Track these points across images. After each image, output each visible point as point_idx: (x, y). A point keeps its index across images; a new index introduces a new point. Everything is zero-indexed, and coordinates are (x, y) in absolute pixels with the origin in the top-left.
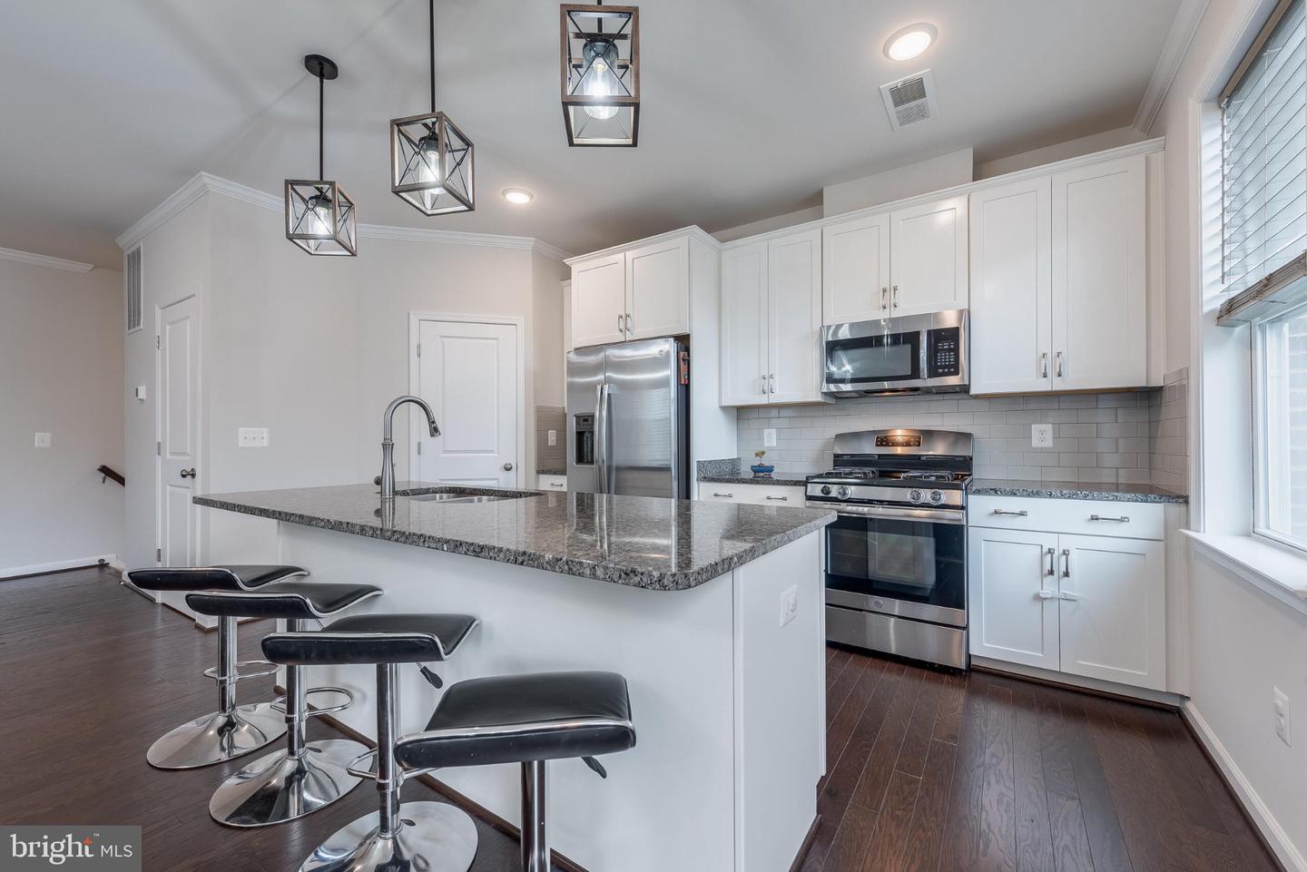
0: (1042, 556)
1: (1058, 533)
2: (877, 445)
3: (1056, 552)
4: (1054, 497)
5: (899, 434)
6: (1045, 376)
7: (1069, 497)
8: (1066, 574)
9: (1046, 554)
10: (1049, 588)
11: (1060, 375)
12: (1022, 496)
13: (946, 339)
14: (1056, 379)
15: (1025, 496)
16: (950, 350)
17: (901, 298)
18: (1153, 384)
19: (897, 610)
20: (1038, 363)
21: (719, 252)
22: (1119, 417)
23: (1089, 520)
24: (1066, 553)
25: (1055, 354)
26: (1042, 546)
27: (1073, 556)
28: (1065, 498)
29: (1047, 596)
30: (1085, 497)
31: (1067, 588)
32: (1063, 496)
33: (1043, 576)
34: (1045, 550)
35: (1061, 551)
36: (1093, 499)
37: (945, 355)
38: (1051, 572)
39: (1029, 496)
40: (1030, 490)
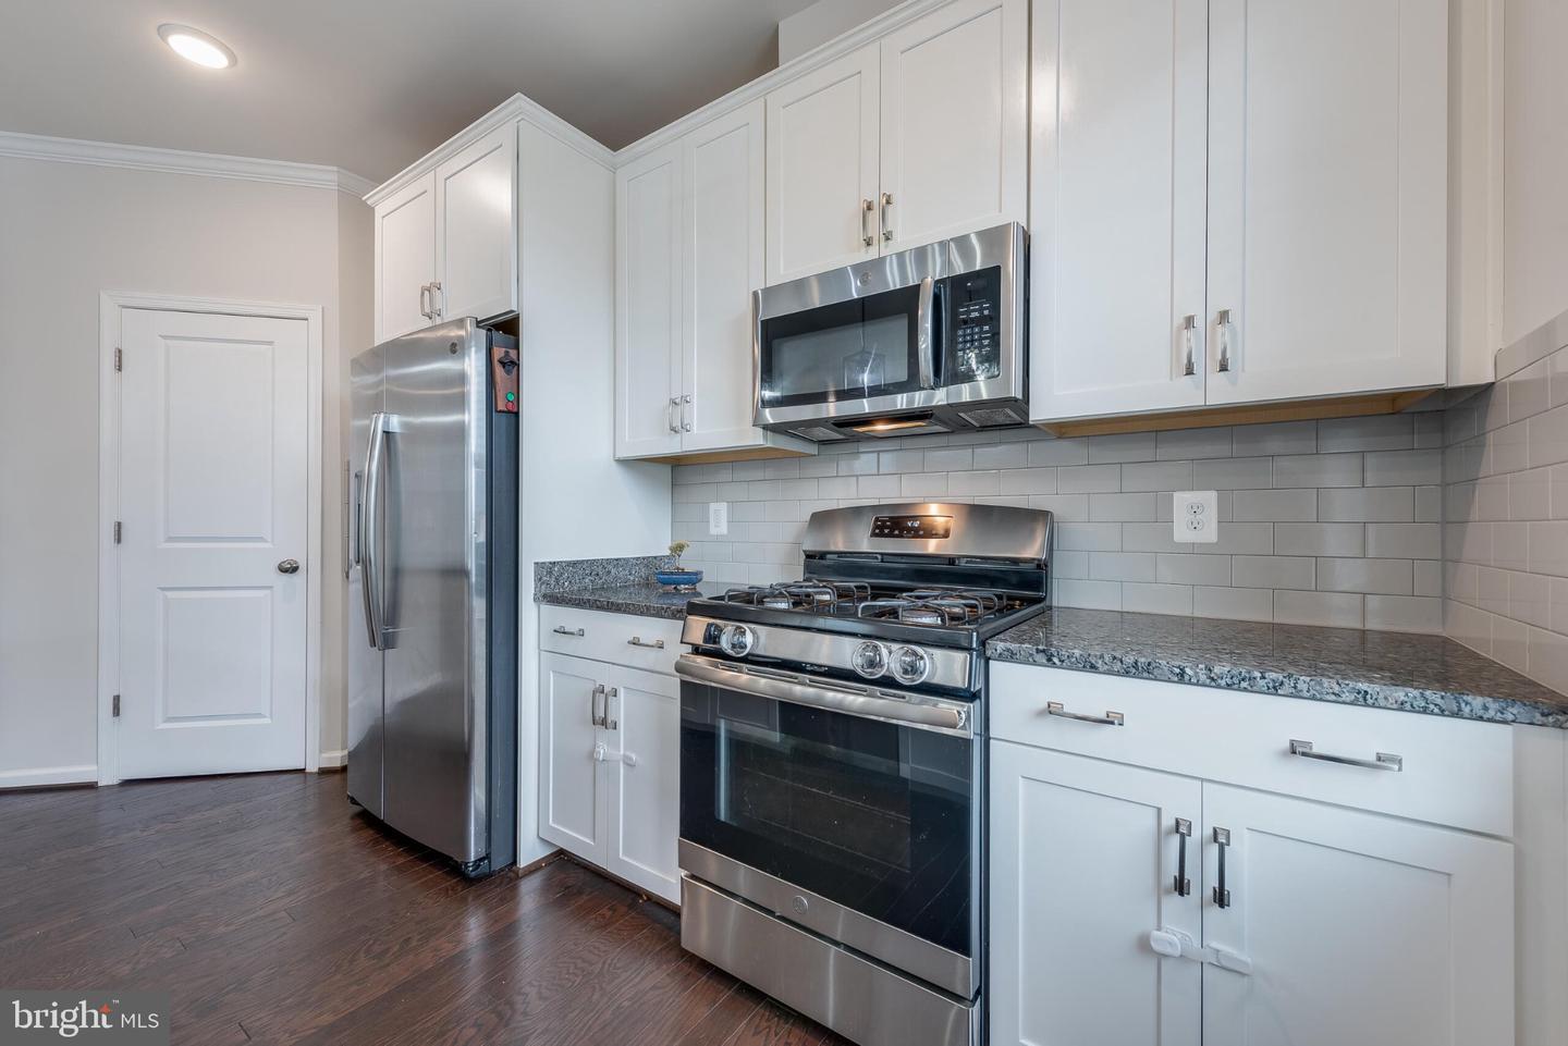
0: (1160, 837)
1: (1202, 780)
2: (874, 535)
3: (1196, 833)
4: (1190, 683)
5: (936, 513)
6: (1190, 372)
7: (1229, 686)
8: (1221, 898)
9: (1169, 833)
10: (1176, 927)
11: (1224, 368)
12: (1109, 673)
13: (971, 296)
14: (1217, 380)
15: (1118, 674)
16: (980, 321)
17: (898, 219)
18: (1464, 379)
19: (840, 928)
20: (1175, 343)
21: (614, 169)
22: (1368, 475)
23: (1284, 754)
24: (1219, 838)
25: (1213, 315)
26: (1159, 810)
27: (1238, 852)
28: (1219, 687)
29: (1169, 950)
30: (1274, 689)
31: (1225, 935)
32: (1213, 682)
33: (1160, 893)
34: (1168, 822)
35: (1209, 832)
36: (1296, 694)
37: (972, 334)
38: (1181, 887)
39: (1127, 673)
40: (1129, 660)
